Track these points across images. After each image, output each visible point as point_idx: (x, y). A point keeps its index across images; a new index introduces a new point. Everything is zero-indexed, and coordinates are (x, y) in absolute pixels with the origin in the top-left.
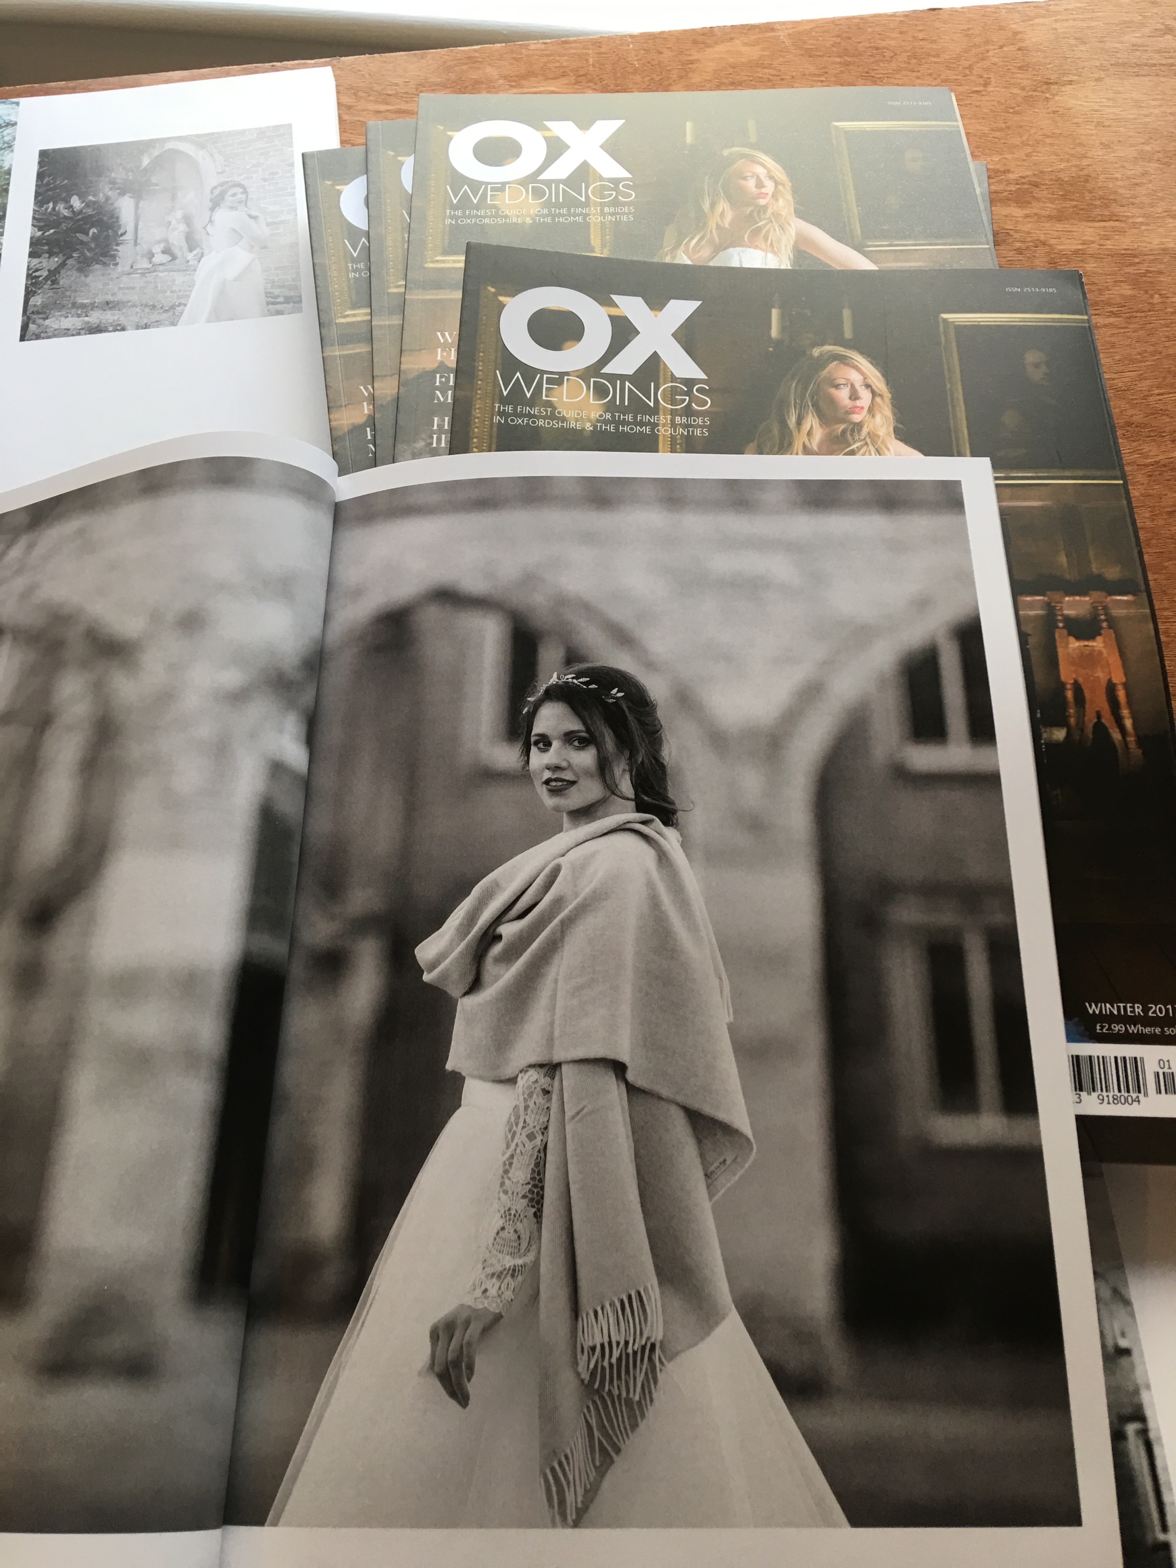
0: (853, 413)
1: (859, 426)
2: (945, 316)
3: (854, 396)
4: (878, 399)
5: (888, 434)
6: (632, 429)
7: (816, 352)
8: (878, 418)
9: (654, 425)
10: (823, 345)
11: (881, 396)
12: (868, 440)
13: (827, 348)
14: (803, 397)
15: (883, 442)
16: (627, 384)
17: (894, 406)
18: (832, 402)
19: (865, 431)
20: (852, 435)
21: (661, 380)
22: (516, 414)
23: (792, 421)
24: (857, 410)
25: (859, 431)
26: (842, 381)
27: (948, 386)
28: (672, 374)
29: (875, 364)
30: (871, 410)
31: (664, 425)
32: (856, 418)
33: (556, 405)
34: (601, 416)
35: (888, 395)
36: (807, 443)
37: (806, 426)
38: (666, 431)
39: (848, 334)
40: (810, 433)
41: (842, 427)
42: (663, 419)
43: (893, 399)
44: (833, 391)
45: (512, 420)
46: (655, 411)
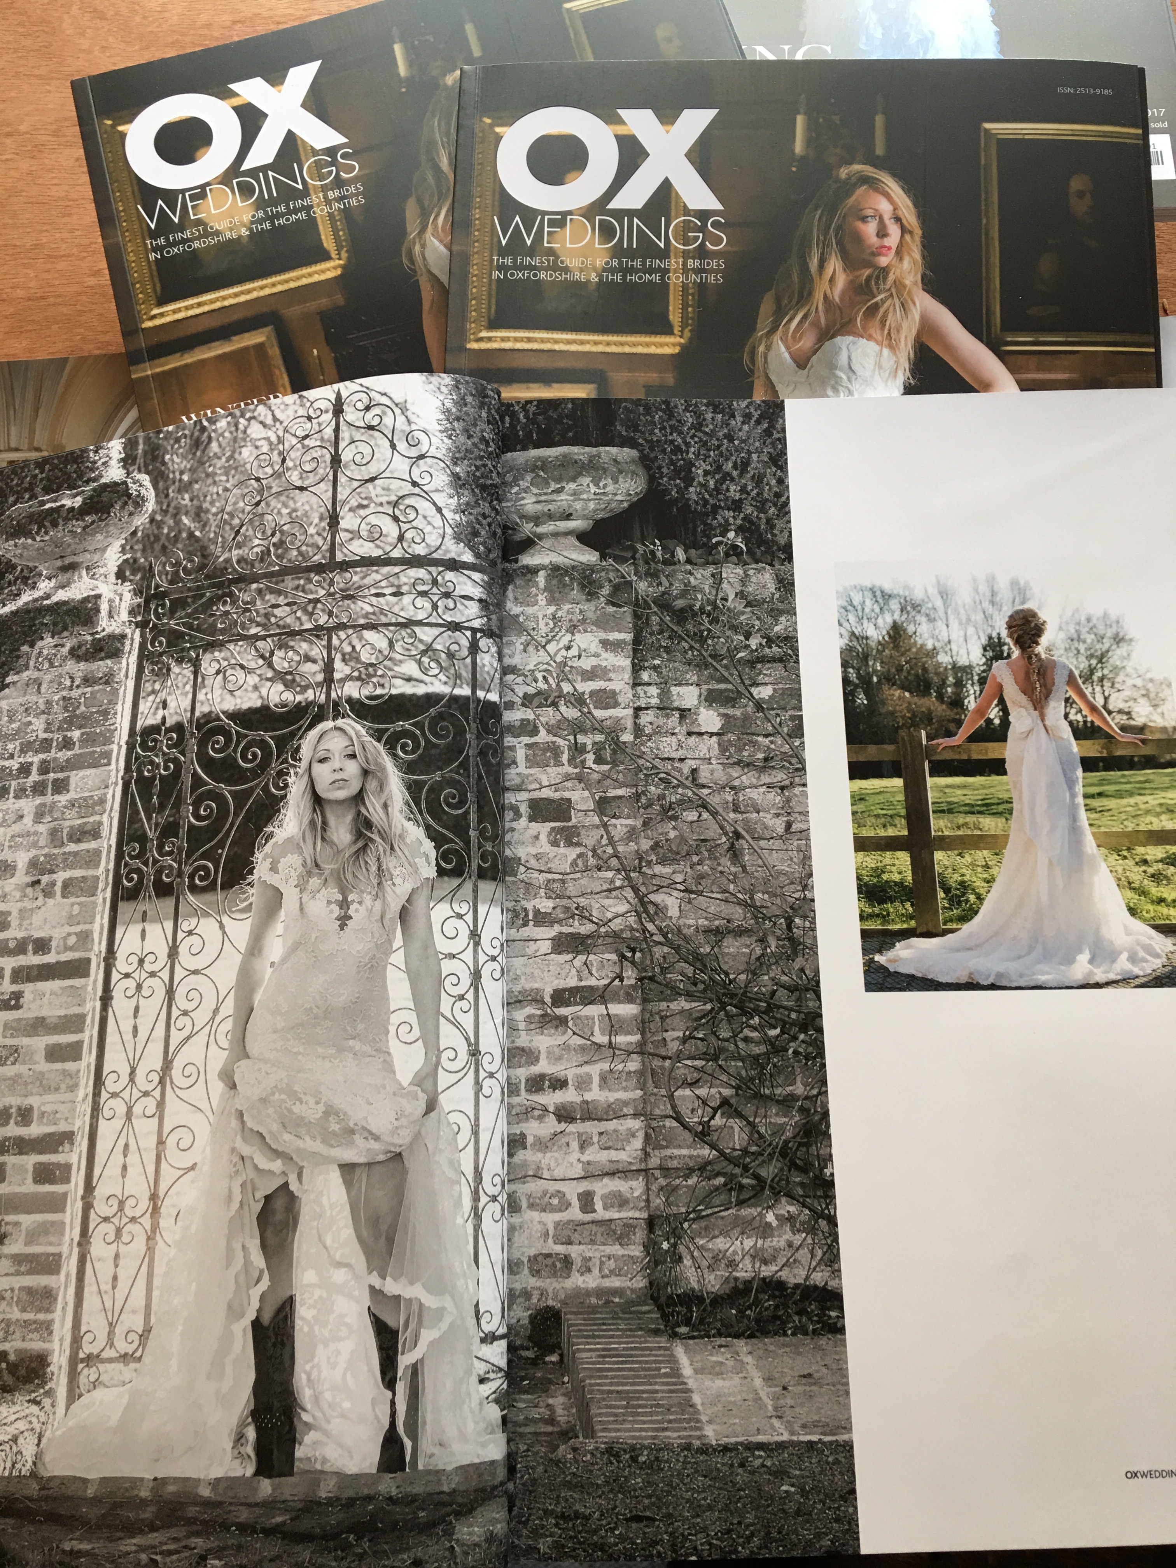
0: (879, 254)
1: (884, 271)
2: (987, 126)
3: (882, 233)
4: (907, 237)
5: (915, 283)
6: (640, 278)
7: (843, 173)
8: (906, 264)
9: (665, 272)
10: (851, 164)
11: (911, 233)
12: (893, 290)
13: (857, 167)
14: (826, 235)
15: (909, 293)
16: (636, 220)
17: (923, 246)
18: (858, 238)
19: (891, 277)
20: (877, 283)
21: (673, 213)
22: (515, 267)
23: (814, 264)
24: (884, 250)
25: (885, 278)
26: (870, 212)
27: (984, 221)
28: (685, 206)
29: (907, 191)
30: (899, 253)
31: (675, 272)
32: (883, 261)
33: (559, 252)
34: (607, 263)
35: (918, 232)
36: (829, 292)
37: (829, 271)
38: (677, 278)
39: (880, 150)
40: (832, 280)
41: (867, 272)
42: (674, 263)
43: (924, 236)
44: (860, 225)
45: (512, 275)
46: (664, 254)
